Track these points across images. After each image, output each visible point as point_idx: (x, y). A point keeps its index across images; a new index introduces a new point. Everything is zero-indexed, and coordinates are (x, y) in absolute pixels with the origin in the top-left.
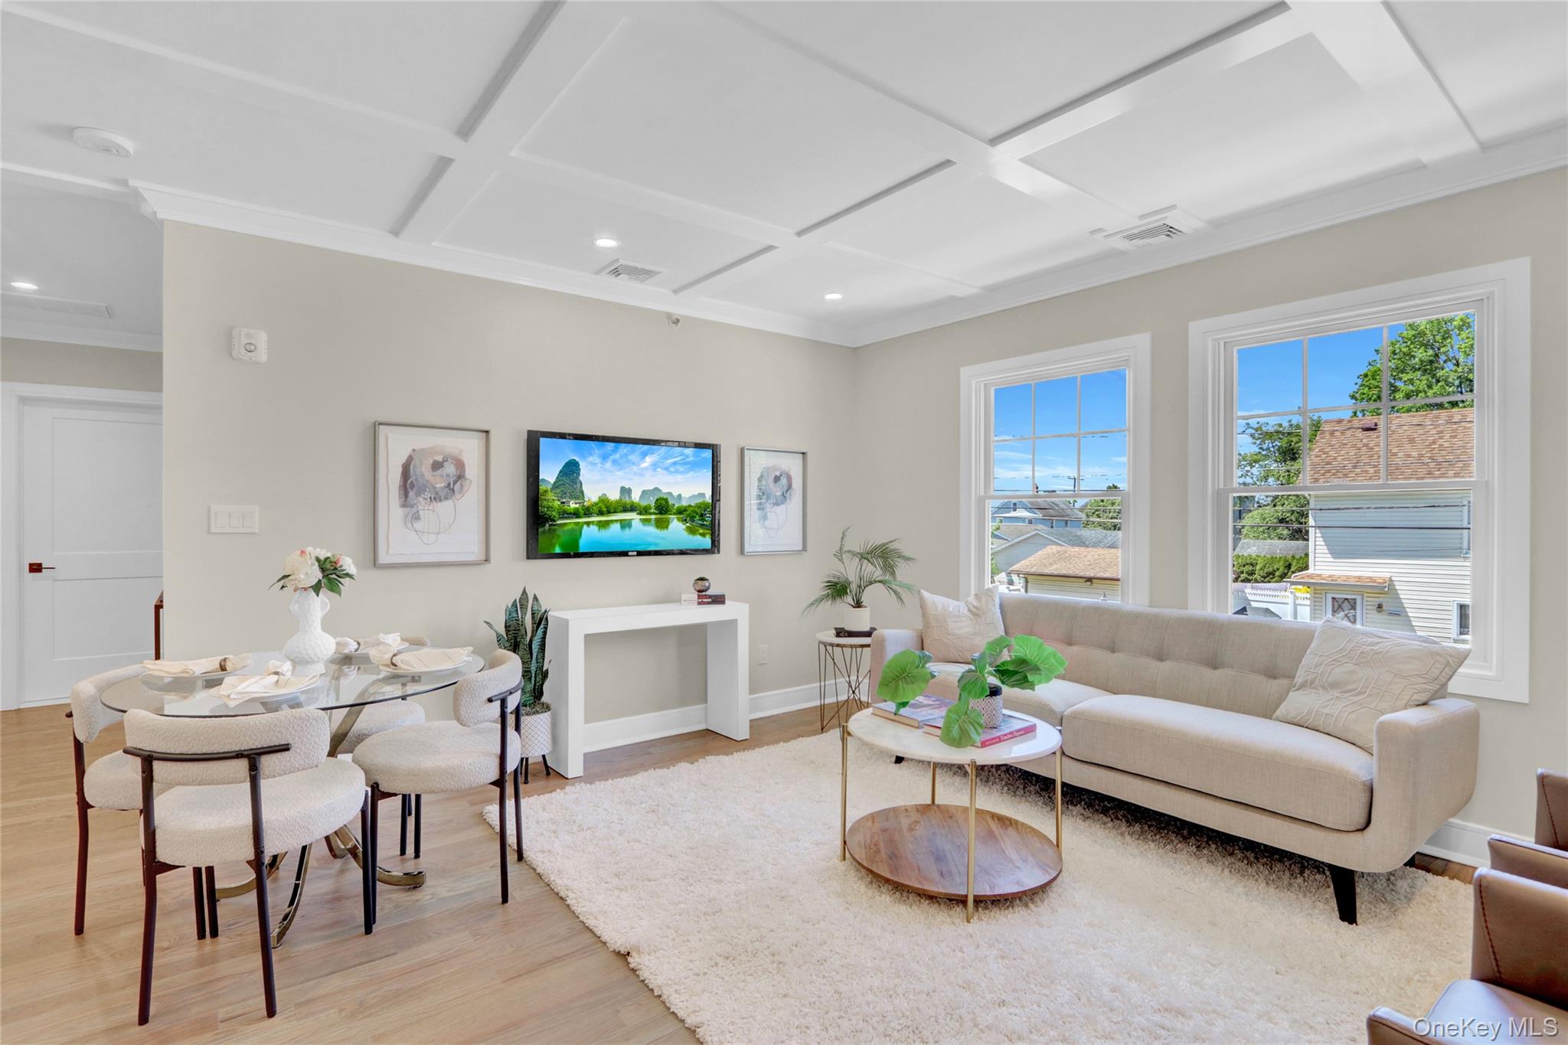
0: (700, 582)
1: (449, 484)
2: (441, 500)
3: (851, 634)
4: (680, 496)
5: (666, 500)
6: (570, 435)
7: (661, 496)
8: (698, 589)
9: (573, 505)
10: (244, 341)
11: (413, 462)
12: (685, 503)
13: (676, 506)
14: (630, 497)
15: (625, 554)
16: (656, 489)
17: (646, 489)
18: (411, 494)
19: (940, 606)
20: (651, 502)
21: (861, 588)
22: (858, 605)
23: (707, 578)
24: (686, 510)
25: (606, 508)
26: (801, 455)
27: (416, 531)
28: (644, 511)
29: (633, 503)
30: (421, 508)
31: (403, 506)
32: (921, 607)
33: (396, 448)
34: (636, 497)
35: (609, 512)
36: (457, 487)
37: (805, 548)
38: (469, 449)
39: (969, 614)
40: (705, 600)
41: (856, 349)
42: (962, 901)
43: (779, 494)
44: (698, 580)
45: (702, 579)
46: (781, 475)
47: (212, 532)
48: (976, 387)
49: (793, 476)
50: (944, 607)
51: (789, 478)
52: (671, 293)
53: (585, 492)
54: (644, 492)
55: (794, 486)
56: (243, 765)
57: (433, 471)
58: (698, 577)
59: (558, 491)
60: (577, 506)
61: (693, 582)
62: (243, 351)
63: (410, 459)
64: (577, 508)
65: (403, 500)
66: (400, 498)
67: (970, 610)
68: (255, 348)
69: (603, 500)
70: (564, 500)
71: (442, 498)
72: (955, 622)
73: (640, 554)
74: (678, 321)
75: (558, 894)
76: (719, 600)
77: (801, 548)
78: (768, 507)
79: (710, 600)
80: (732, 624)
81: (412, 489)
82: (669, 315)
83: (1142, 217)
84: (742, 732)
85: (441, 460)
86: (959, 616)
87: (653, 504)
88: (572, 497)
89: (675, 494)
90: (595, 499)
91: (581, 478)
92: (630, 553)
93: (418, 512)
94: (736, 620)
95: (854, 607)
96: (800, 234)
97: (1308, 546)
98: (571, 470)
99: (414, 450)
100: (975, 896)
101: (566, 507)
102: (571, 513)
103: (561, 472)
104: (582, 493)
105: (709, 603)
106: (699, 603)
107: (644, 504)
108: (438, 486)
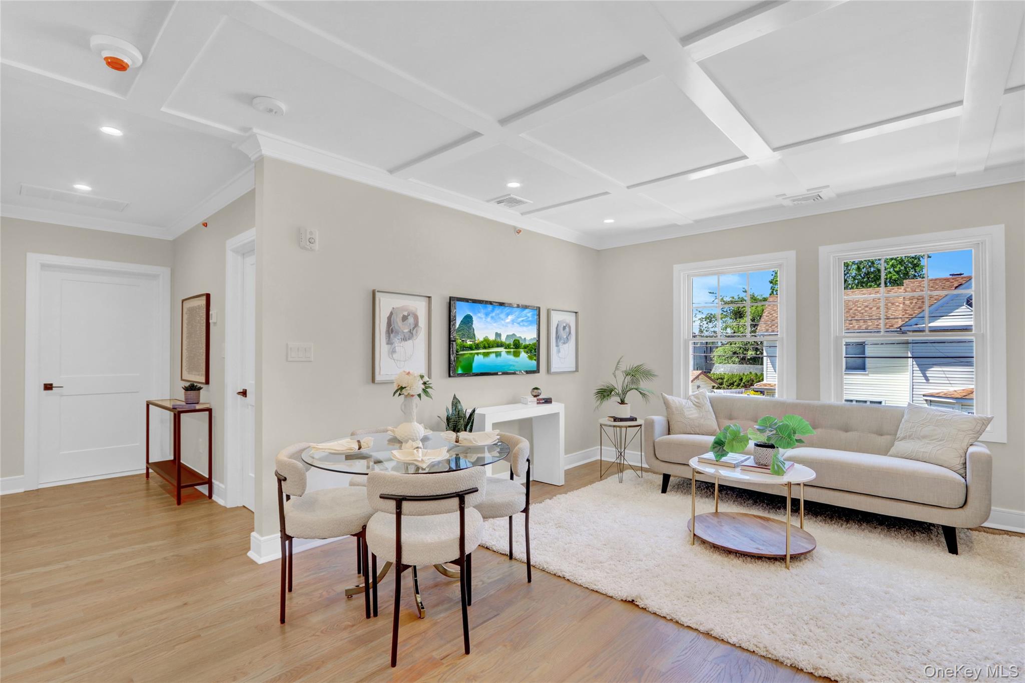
0: (536, 390)
1: (411, 330)
2: (406, 340)
3: (622, 420)
4: (525, 338)
5: (519, 341)
6: (470, 300)
7: (516, 338)
8: (535, 394)
9: (469, 343)
10: (309, 236)
11: (393, 316)
12: (527, 343)
13: (523, 344)
14: (500, 339)
15: (496, 374)
16: (514, 334)
17: (509, 334)
18: (392, 335)
19: (677, 402)
20: (511, 342)
21: (625, 393)
22: (622, 402)
23: (539, 388)
24: (528, 347)
25: (487, 345)
26: (575, 314)
27: (394, 360)
28: (507, 347)
29: (502, 342)
30: (396, 345)
31: (388, 344)
32: (665, 403)
33: (385, 305)
34: (503, 339)
35: (489, 347)
36: (414, 332)
37: (577, 370)
38: (419, 307)
39: (694, 406)
40: (541, 401)
41: (599, 251)
42: (781, 559)
43: (565, 337)
44: (534, 389)
45: (537, 389)
46: (566, 326)
47: (289, 360)
48: (683, 277)
49: (571, 325)
50: (679, 402)
51: (570, 327)
52: (520, 215)
53: (476, 335)
54: (507, 336)
55: (572, 332)
56: (455, 501)
57: (403, 322)
58: (534, 387)
59: (460, 333)
60: (471, 343)
61: (531, 390)
62: (308, 243)
63: (391, 314)
64: (471, 344)
65: (387, 340)
66: (386, 339)
67: (694, 404)
68: (314, 241)
69: (486, 340)
70: (463, 339)
71: (407, 339)
72: (688, 411)
73: (504, 373)
74: (520, 231)
75: (555, 574)
76: (548, 401)
77: (574, 370)
78: (560, 344)
79: (544, 401)
80: (556, 415)
81: (392, 333)
82: (515, 228)
83: (808, 190)
84: (560, 480)
85: (406, 315)
86: (690, 408)
87: (512, 343)
88: (469, 337)
89: (523, 338)
90: (481, 339)
91: (474, 326)
92: (499, 373)
93: (395, 347)
94: (559, 413)
95: (620, 404)
96: (628, 187)
97: (763, 368)
98: (468, 320)
99: (393, 308)
100: (791, 555)
101: (465, 344)
102: (467, 347)
103: (462, 321)
104: (474, 335)
105: (543, 403)
106: (538, 403)
107: (508, 343)
108: (405, 331)
